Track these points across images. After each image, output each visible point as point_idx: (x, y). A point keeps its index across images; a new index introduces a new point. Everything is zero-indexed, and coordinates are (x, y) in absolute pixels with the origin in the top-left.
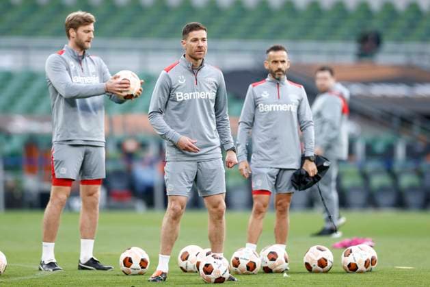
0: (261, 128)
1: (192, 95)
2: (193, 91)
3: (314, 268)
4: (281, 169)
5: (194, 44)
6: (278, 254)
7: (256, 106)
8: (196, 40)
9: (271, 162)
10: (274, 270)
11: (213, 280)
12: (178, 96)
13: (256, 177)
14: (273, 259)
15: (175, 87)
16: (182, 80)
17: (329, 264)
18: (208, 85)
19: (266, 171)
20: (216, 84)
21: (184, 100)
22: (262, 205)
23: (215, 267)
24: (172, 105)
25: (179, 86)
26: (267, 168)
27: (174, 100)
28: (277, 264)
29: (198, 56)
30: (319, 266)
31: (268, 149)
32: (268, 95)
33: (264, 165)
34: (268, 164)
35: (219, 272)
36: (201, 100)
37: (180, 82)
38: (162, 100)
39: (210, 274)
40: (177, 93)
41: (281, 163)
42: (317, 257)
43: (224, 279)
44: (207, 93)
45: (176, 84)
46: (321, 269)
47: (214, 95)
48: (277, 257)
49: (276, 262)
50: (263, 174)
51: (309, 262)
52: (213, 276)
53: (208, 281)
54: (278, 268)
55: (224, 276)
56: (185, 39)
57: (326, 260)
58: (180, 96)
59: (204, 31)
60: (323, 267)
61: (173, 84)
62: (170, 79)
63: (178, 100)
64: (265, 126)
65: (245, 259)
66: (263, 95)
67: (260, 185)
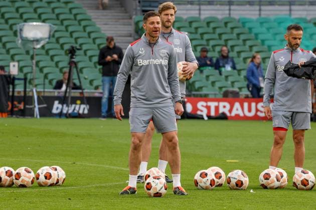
0: (279, 83)
1: (149, 62)
2: (150, 59)
3: (299, 186)
4: (293, 112)
5: (152, 26)
6: (271, 175)
7: (276, 68)
8: (153, 23)
9: (285, 107)
10: (268, 187)
11: (152, 195)
12: (139, 63)
13: (275, 118)
14: (267, 179)
15: (137, 56)
16: (142, 51)
17: (310, 183)
18: (161, 55)
19: (281, 113)
20: (167, 53)
21: (143, 65)
22: (279, 138)
23: (153, 185)
24: (135, 68)
25: (139, 56)
26: (283, 111)
27: (137, 65)
28: (270, 182)
29: (155, 35)
30: (302, 184)
31: (283, 98)
32: (284, 59)
33: (280, 109)
34: (283, 108)
35: (156, 189)
36: (155, 66)
37: (140, 52)
38: (127, 65)
39: (150, 190)
40: (138, 60)
41: (293, 108)
42: (300, 177)
43: (161, 194)
44: (160, 60)
45: (137, 53)
46: (304, 187)
47: (167, 61)
48: (270, 177)
49: (269, 181)
50: (279, 115)
51: (295, 181)
52: (152, 192)
53: (150, 196)
54: (272, 185)
55: (160, 192)
56: (145, 23)
57: (307, 181)
58: (141, 62)
59: (159, 17)
60: (305, 186)
61: (135, 54)
62: (133, 50)
63: (139, 65)
64: (281, 81)
65: (234, 178)
66: (280, 59)
67: (277, 124)
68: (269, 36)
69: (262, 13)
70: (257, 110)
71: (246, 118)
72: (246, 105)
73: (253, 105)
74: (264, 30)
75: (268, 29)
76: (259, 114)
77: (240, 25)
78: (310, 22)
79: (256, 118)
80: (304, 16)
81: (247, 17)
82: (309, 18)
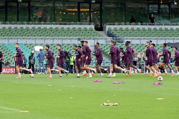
68: (11, 49)
69: (9, 41)
70: (10, 71)
71: (7, 73)
72: (7, 69)
73: (9, 69)
74: (10, 47)
75: (11, 47)
76: (11, 72)
77: (2, 45)
78: (23, 44)
79: (10, 73)
80: (21, 43)
81: (4, 43)
82: (23, 43)
